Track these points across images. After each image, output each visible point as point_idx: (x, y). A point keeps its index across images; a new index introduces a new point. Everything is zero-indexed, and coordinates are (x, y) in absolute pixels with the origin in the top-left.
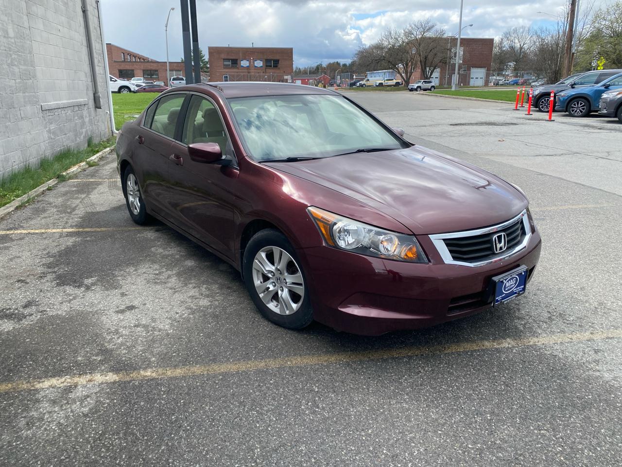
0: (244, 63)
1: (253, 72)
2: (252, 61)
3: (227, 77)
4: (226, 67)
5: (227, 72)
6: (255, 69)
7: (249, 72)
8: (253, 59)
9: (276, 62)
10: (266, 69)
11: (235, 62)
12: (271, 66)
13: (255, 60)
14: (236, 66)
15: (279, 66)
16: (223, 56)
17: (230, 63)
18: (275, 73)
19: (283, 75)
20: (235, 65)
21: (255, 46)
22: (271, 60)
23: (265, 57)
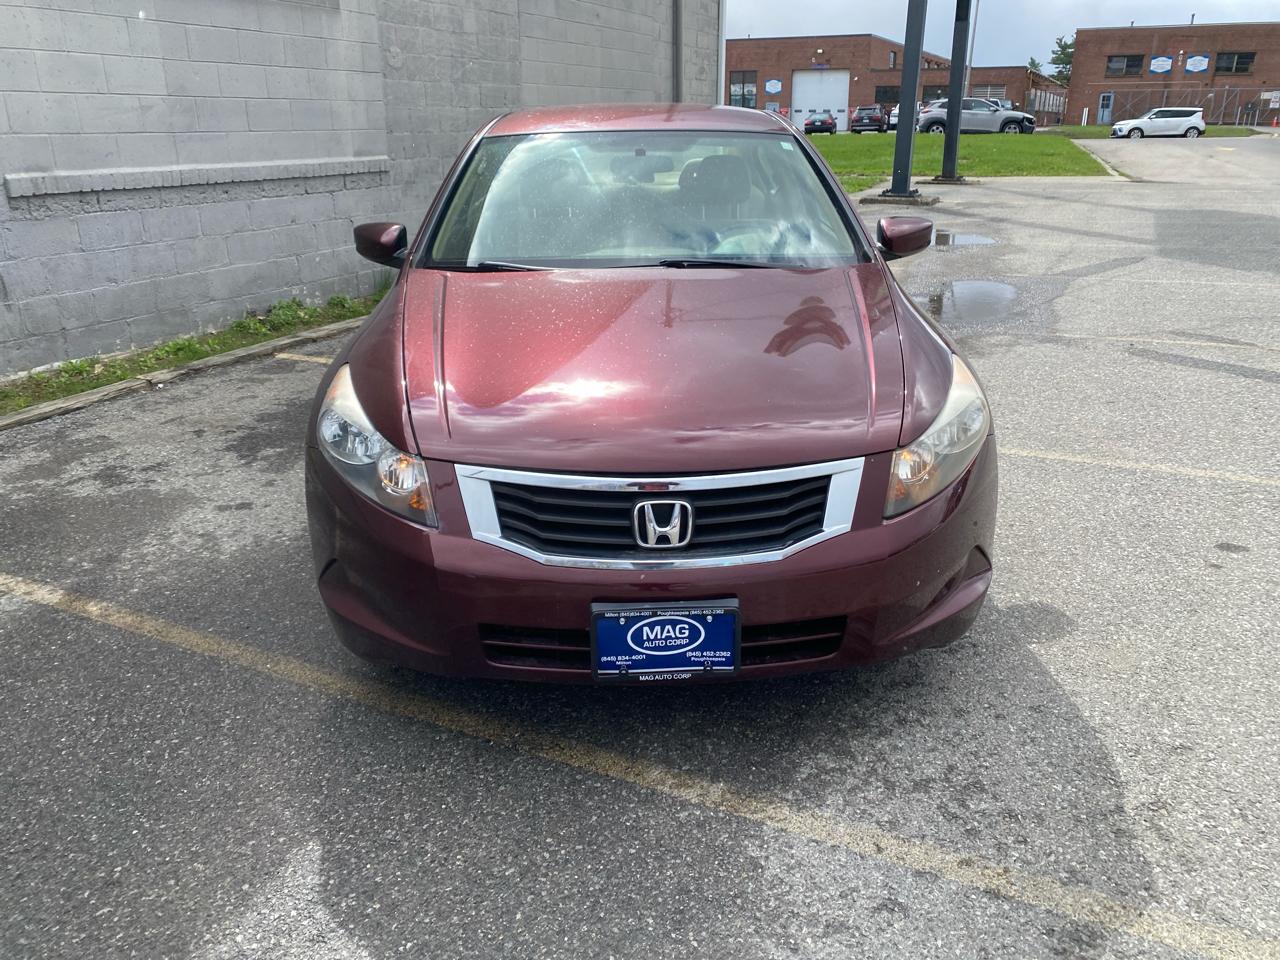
0: (1160, 65)
1: (1177, 85)
2: (1180, 58)
3: (1109, 97)
4: (1111, 73)
5: (1110, 87)
6: (1184, 78)
7: (1166, 86)
8: (1185, 53)
9: (1246, 59)
10: (1214, 75)
11: (1136, 63)
12: (1229, 69)
13: (1188, 55)
14: (1137, 73)
15: (1252, 68)
16: (1110, 49)
17: (1123, 64)
18: (1236, 86)
19: (1259, 92)
20: (1135, 69)
21: (1197, 22)
22: (1234, 54)
23: (1219, 48)
